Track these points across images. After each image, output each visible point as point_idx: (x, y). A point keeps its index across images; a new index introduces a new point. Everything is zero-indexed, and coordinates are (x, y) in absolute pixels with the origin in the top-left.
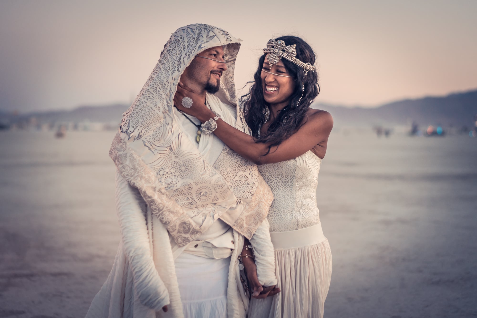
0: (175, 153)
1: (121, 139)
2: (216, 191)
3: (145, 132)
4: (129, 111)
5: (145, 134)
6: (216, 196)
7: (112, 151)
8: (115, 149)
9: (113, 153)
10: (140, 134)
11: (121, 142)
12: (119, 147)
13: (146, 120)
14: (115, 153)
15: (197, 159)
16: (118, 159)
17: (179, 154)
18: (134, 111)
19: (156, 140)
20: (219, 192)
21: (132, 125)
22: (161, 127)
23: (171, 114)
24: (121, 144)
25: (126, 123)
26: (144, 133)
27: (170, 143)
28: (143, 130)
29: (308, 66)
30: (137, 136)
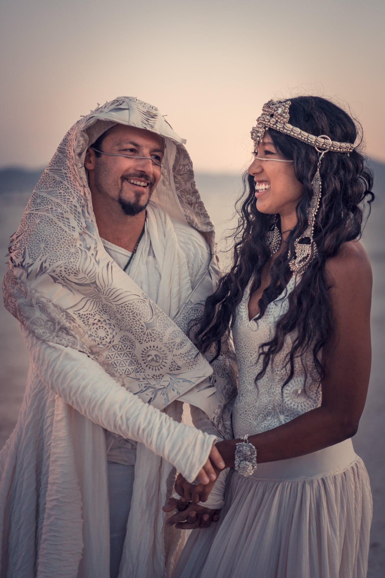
0: (103, 293)
1: (16, 278)
2: (173, 354)
3: (52, 261)
4: (20, 233)
5: (52, 265)
6: (175, 362)
7: (7, 301)
8: (10, 297)
9: (10, 303)
10: (44, 265)
11: (16, 283)
12: (16, 292)
13: (53, 244)
14: (13, 303)
15: (140, 302)
16: (20, 311)
17: (110, 295)
18: (32, 233)
19: (72, 273)
20: (179, 355)
21: (30, 254)
22: (78, 252)
23: (93, 234)
24: (18, 286)
25: (20, 252)
26: (49, 263)
27: (94, 278)
28: (48, 259)
29: (323, 140)
30: (39, 269)
